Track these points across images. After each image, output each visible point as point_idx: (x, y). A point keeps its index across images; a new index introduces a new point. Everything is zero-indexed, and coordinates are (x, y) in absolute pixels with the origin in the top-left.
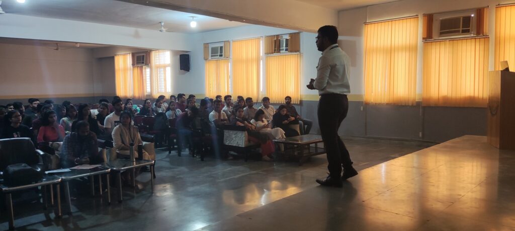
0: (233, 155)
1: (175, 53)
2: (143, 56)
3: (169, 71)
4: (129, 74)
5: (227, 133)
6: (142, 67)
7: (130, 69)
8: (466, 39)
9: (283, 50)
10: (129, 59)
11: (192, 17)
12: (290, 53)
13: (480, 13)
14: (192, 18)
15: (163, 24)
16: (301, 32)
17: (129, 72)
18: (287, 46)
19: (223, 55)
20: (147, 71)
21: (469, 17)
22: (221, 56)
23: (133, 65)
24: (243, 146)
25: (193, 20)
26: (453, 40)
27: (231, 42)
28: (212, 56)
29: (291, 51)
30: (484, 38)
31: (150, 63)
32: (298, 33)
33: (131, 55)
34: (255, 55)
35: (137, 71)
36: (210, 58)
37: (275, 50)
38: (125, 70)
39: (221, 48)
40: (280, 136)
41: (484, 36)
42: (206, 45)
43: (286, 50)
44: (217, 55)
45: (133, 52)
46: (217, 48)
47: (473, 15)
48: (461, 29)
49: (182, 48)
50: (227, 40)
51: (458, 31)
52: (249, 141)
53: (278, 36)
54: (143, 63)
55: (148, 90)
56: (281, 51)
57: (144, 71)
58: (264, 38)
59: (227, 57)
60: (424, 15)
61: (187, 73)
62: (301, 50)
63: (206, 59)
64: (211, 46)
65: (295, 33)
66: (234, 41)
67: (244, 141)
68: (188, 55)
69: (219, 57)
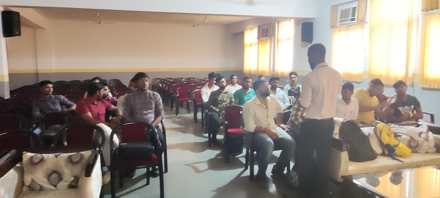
19: (356, 19)
22: (353, 20)
28: (341, 21)
39: (354, 9)
42: (334, 8)
44: (348, 20)
59: (362, 22)
64: (340, 8)
68: (312, 24)
69: (349, 22)
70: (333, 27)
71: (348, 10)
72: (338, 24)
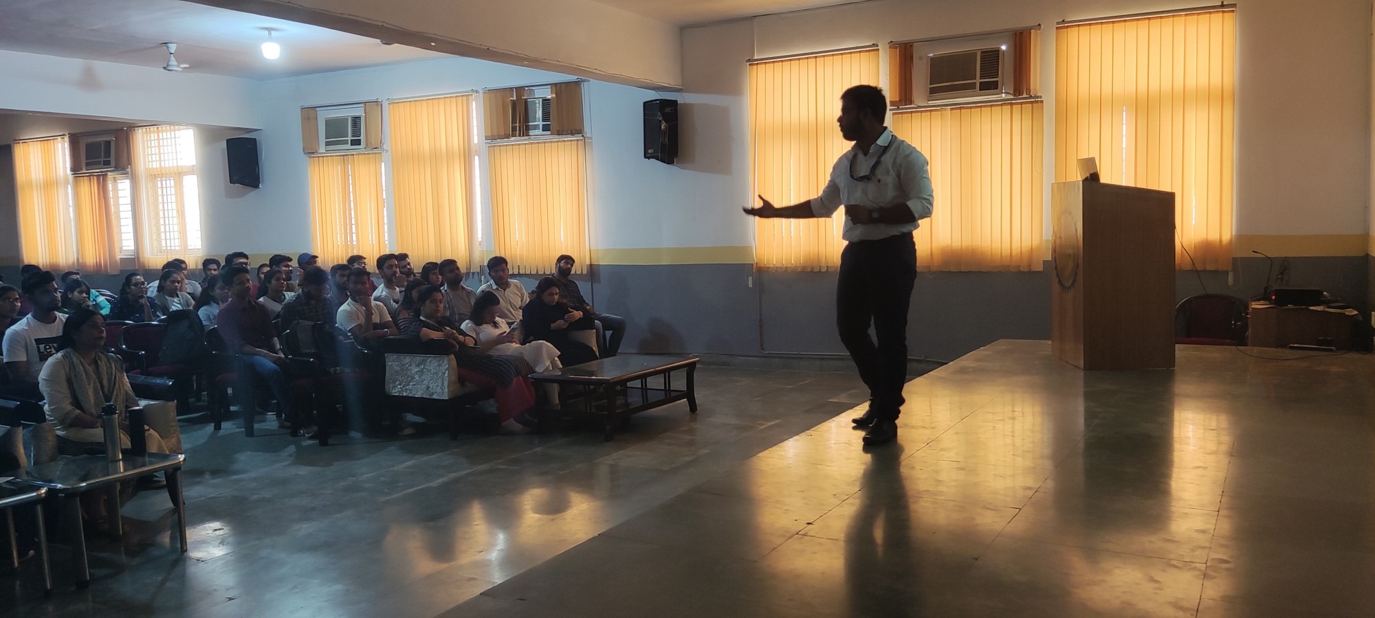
0: (414, 425)
1: (209, 134)
2: (108, 143)
3: (192, 188)
4: (65, 198)
5: (393, 363)
6: (105, 176)
7: (66, 183)
8: (991, 104)
9: (536, 127)
10: (61, 152)
11: (266, 29)
12: (556, 138)
13: (1021, 40)
14: (266, 33)
15: (173, 48)
16: (584, 81)
17: (61, 191)
18: (546, 116)
19: (363, 142)
20: (121, 188)
21: (996, 53)
22: (356, 142)
23: (75, 169)
24: (446, 397)
25: (270, 39)
26: (960, 107)
27: (385, 104)
28: (328, 144)
29: (559, 133)
30: (1032, 102)
31: (129, 162)
32: (577, 84)
33: (67, 139)
34: (456, 142)
35: (88, 188)
36: (322, 149)
37: (514, 129)
38: (49, 185)
39: (356, 120)
40: (548, 363)
41: (1031, 97)
42: (309, 114)
43: (546, 128)
44: (345, 142)
45: (73, 132)
46: (345, 120)
47: (1004, 47)
48: (978, 81)
49: (235, 118)
50: (374, 99)
51: (972, 86)
52: (461, 380)
53: (520, 90)
54: (107, 163)
55: (126, 244)
56: (531, 133)
57: (110, 186)
58: (481, 92)
59: (376, 148)
60: (893, 45)
61: (253, 194)
62: (587, 129)
63: (310, 152)
64: (323, 116)
65: (567, 84)
66: (392, 102)
67: (446, 383)
68: (253, 142)
69: (349, 146)
71: (342, 120)
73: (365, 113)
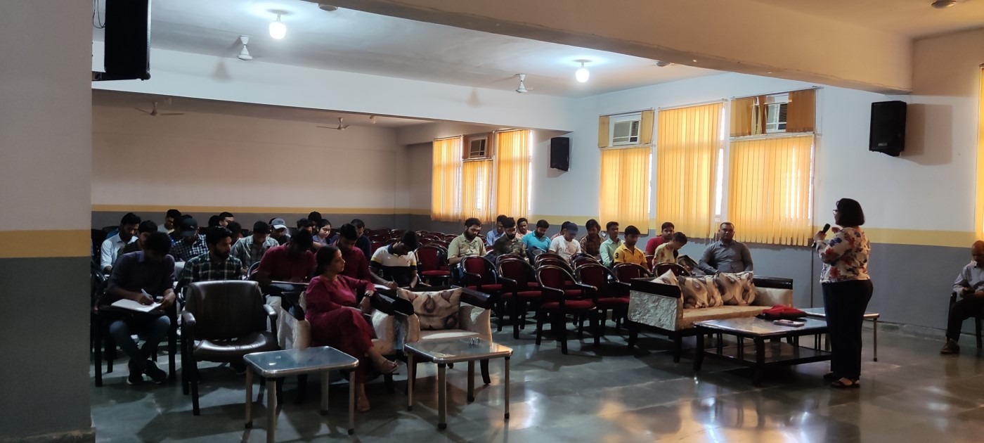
1: (542, 134)
2: (484, 141)
5: (636, 298)
7: (459, 166)
9: (772, 127)
16: (819, 88)
17: (456, 170)
22: (634, 140)
32: (811, 92)
33: (462, 139)
34: (706, 139)
38: (450, 166)
39: (635, 124)
42: (604, 120)
44: (627, 139)
45: (465, 134)
49: (558, 124)
58: (730, 102)
64: (613, 121)
68: (567, 140)
69: (629, 142)
70: (603, 147)
71: (626, 124)
72: (611, 144)
73: (642, 119)
